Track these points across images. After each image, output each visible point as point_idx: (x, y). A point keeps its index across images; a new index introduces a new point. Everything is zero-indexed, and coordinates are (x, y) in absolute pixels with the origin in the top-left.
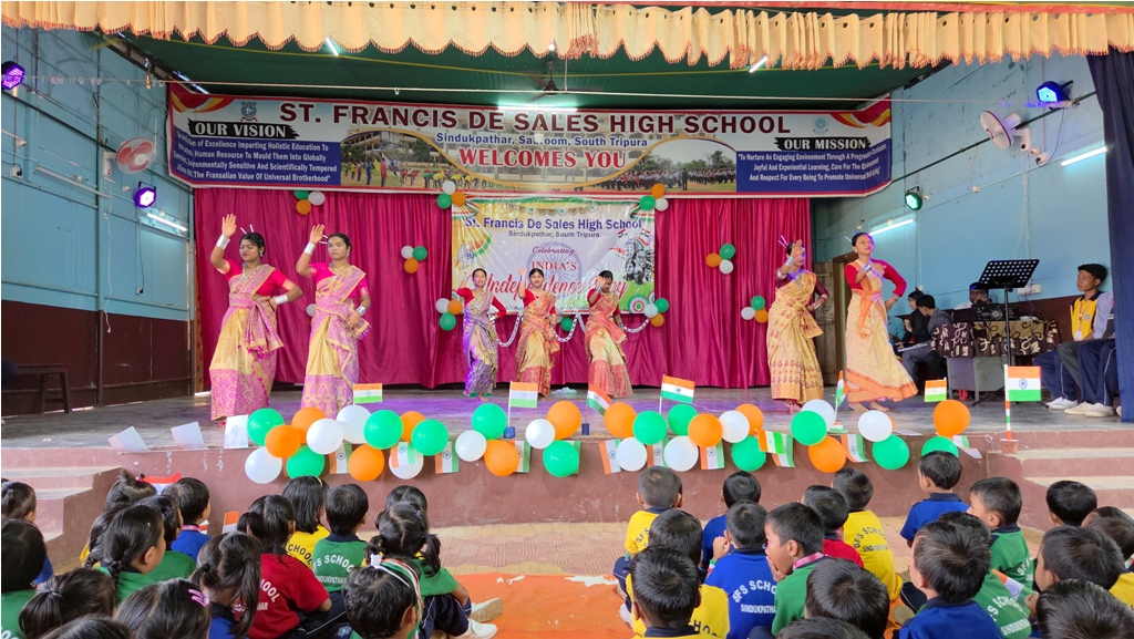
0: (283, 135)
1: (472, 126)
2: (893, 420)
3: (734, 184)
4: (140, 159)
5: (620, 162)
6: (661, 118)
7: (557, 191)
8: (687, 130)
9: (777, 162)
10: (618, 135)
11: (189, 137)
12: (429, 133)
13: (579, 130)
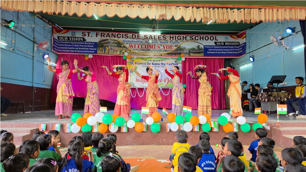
0: (82, 40)
1: (133, 38)
2: (246, 119)
3: (203, 54)
4: (45, 46)
5: (172, 48)
6: (183, 36)
7: (155, 55)
8: (190, 39)
9: (215, 48)
10: (172, 41)
11: (58, 41)
12: (121, 40)
13: (161, 39)
